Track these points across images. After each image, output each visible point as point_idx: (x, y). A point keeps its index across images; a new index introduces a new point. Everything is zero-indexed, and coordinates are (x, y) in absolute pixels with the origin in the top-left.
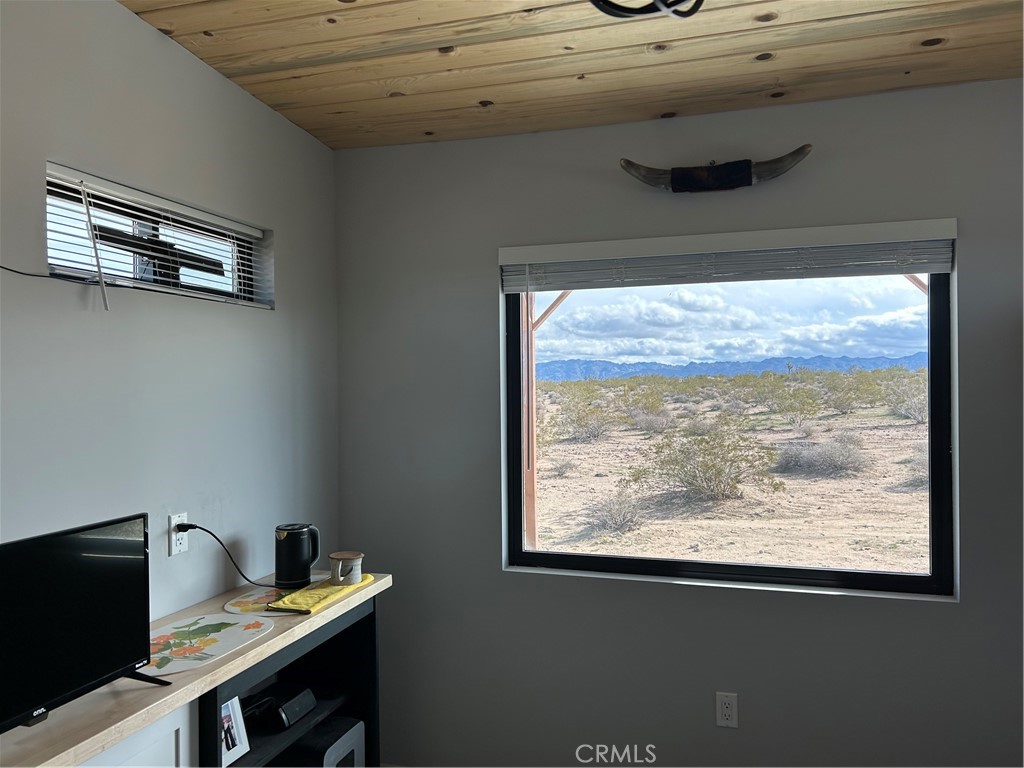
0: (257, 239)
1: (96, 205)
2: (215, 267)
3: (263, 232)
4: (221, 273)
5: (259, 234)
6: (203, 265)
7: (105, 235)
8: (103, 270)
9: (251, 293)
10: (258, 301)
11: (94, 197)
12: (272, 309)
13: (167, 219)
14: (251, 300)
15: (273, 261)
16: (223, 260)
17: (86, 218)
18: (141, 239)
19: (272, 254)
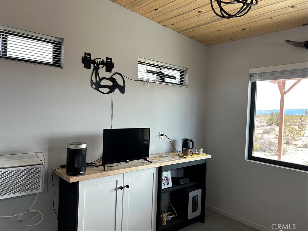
0: (185, 70)
1: (148, 65)
2: (174, 78)
3: (186, 68)
4: (175, 79)
5: (185, 69)
6: (171, 77)
7: (150, 72)
8: (148, 79)
9: (183, 83)
10: (184, 85)
11: (148, 64)
12: (187, 87)
13: (163, 67)
14: (183, 85)
15: (188, 75)
16: (176, 76)
17: (146, 68)
18: (158, 72)
19: (188, 74)
